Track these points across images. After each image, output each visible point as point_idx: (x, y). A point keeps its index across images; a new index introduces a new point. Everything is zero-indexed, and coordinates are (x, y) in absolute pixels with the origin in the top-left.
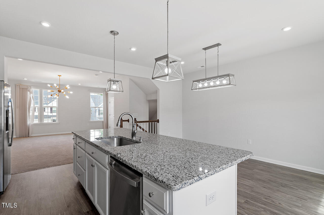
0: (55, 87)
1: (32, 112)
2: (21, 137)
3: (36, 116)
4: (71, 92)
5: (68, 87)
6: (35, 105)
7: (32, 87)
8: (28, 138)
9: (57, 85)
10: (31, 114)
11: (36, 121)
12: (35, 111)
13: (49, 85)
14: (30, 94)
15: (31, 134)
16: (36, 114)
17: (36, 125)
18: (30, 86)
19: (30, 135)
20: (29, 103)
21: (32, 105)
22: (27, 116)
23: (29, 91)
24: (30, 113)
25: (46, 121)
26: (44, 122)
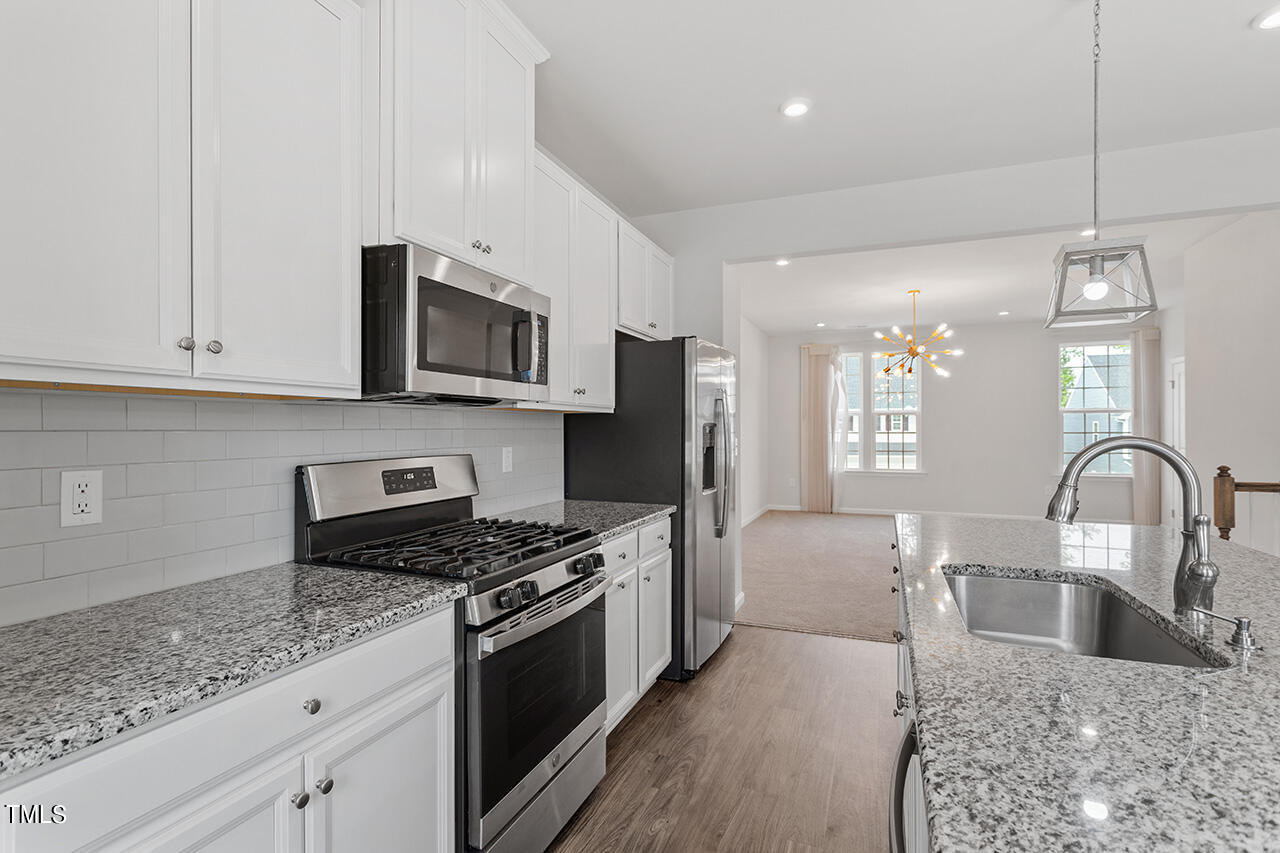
0: (896, 337)
1: (840, 431)
2: (813, 512)
3: (854, 444)
4: (958, 353)
5: (944, 330)
6: (850, 410)
7: (841, 348)
8: (829, 517)
9: (905, 330)
10: (838, 438)
11: (854, 463)
12: (852, 429)
13: (879, 335)
14: (835, 373)
15: (840, 506)
16: (854, 438)
17: (851, 474)
18: (836, 346)
19: (835, 510)
20: (833, 401)
21: (841, 410)
22: (827, 443)
23: (833, 363)
24: (836, 435)
25: (881, 463)
26: (877, 467)
